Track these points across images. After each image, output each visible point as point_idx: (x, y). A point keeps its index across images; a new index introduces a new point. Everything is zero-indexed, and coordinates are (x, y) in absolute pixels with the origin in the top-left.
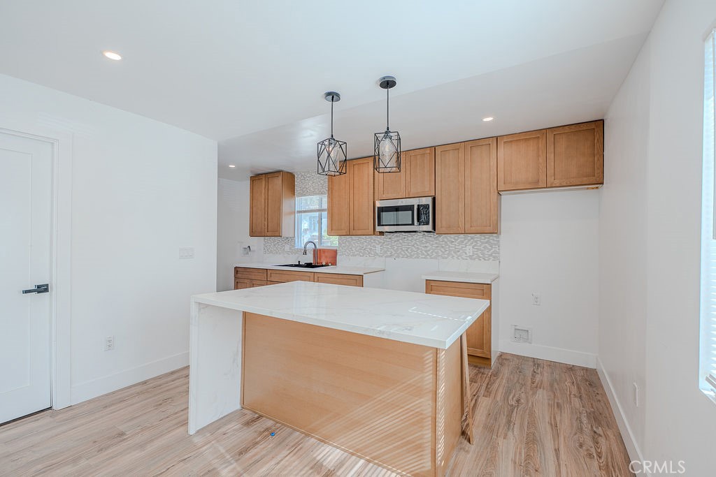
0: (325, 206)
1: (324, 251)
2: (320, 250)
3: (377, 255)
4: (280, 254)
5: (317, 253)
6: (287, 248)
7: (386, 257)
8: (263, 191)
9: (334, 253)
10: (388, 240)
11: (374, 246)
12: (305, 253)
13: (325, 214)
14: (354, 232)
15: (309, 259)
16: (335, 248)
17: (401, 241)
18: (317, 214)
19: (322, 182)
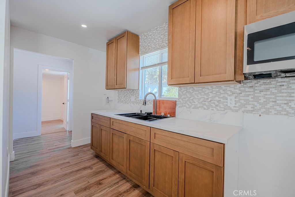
0: (166, 59)
1: (163, 102)
2: (159, 101)
3: (229, 108)
4: (128, 103)
5: (156, 103)
6: (133, 99)
7: (243, 112)
8: (114, 52)
9: (174, 104)
10: (247, 90)
11: (224, 98)
12: (145, 103)
13: (165, 68)
14: (201, 79)
15: (149, 109)
16: (175, 100)
17: (274, 90)
18: (158, 69)
19: (162, 37)
